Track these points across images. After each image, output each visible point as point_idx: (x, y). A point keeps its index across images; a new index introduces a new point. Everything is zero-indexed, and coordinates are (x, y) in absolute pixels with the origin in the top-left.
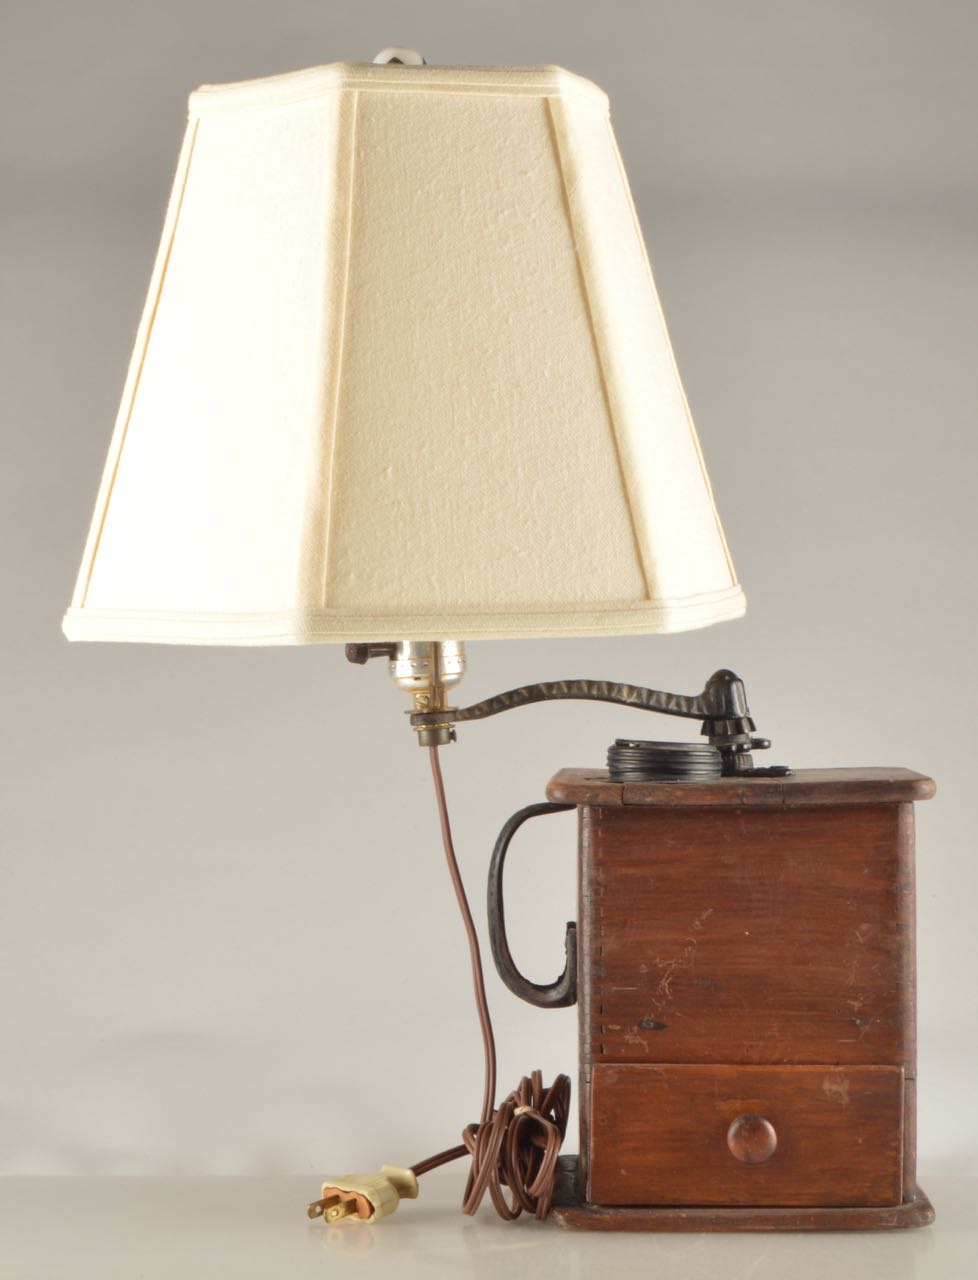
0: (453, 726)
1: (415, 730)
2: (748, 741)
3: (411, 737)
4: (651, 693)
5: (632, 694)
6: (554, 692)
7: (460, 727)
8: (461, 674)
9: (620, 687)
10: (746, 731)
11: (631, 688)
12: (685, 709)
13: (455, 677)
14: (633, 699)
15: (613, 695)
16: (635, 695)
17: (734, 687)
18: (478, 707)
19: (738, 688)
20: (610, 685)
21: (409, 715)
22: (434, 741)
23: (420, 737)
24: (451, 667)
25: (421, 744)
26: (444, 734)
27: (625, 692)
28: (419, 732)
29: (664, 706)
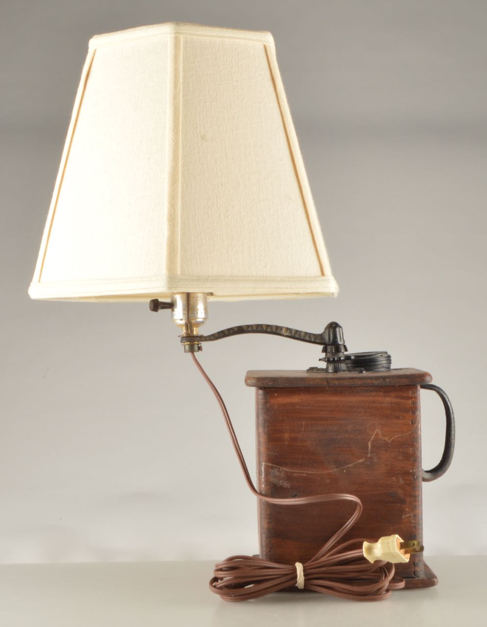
0: (200, 344)
1: (182, 345)
2: (344, 356)
3: (181, 348)
4: (297, 331)
5: (287, 332)
6: (249, 329)
7: (204, 344)
8: (205, 319)
9: (281, 328)
10: (342, 351)
11: (288, 329)
12: (313, 340)
13: (201, 320)
14: (287, 334)
15: (278, 331)
16: (288, 332)
17: (337, 329)
18: (213, 335)
19: (339, 330)
20: (277, 327)
21: (180, 338)
22: (192, 350)
23: (185, 348)
24: (201, 315)
25: (185, 352)
26: (196, 347)
27: (284, 331)
28: (184, 346)
29: (302, 337)
